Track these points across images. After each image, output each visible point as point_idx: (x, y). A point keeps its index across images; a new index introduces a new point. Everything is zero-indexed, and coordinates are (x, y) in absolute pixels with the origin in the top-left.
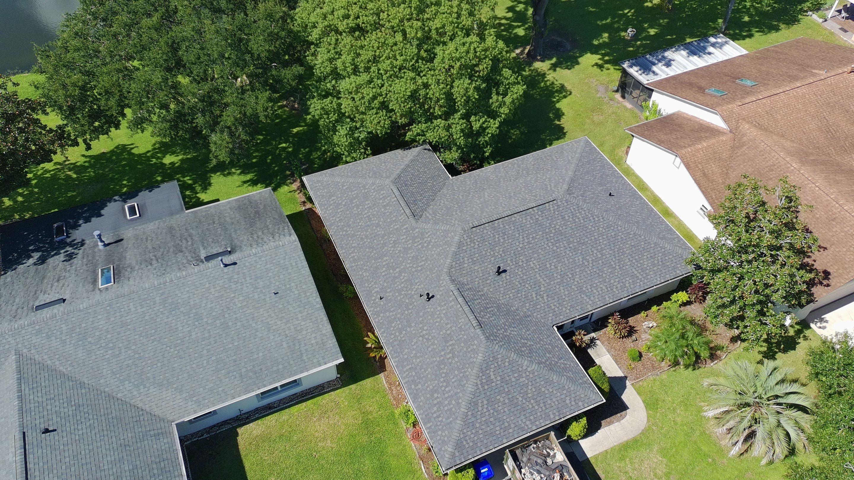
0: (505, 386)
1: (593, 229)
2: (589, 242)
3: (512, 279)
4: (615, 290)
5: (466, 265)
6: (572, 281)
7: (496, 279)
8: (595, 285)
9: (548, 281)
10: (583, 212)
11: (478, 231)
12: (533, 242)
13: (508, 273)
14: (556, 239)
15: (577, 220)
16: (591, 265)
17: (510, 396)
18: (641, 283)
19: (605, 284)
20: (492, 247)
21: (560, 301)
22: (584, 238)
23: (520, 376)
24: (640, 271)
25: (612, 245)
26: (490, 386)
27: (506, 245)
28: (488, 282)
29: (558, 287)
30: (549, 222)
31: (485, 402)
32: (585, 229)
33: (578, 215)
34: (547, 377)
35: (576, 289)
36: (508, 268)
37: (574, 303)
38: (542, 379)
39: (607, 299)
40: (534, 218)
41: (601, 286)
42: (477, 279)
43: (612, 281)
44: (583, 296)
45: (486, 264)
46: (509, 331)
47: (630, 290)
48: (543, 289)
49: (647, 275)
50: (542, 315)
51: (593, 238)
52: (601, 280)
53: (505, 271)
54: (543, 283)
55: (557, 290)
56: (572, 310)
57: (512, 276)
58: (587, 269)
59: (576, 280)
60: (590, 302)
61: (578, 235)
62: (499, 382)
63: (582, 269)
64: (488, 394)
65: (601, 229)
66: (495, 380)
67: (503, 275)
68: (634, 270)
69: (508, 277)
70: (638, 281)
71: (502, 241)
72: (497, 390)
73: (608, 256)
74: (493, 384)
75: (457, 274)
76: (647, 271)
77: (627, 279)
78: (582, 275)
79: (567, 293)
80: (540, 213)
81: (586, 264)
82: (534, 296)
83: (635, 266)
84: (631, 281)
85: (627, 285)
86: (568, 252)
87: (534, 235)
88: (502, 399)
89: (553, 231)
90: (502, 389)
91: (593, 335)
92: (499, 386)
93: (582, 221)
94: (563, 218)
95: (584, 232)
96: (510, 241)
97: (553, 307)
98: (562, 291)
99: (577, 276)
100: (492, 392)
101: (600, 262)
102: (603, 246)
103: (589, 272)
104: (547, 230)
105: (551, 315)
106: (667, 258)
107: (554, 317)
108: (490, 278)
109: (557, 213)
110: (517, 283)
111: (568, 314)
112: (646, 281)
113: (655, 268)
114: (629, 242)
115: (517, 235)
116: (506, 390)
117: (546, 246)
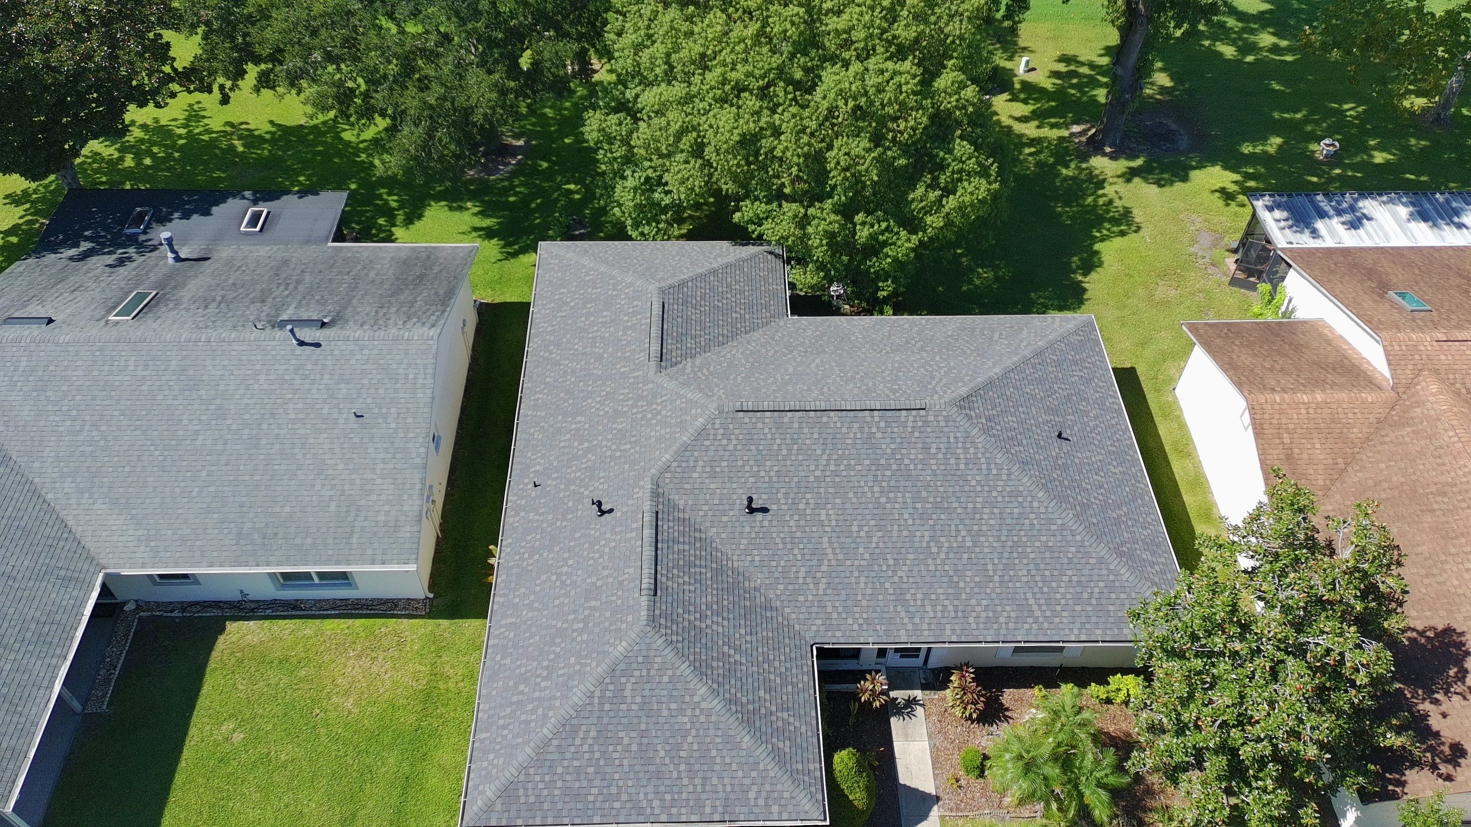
0: (644, 719)
1: (979, 488)
2: (959, 511)
3: (774, 529)
4: (971, 620)
5: (695, 475)
6: (890, 573)
7: (742, 519)
8: (933, 597)
9: (841, 557)
10: (972, 450)
11: (747, 420)
12: (844, 473)
13: (768, 516)
14: (892, 483)
15: (952, 461)
16: (943, 555)
17: (645, 741)
18: (1035, 626)
19: (956, 603)
20: (759, 457)
21: (849, 603)
22: (953, 499)
23: (682, 712)
24: (1042, 601)
25: (1005, 533)
26: (615, 707)
27: (788, 463)
28: (725, 519)
29: (856, 574)
30: (893, 446)
31: (593, 734)
32: (961, 483)
33: (959, 451)
34: (731, 733)
35: (891, 591)
36: (774, 507)
37: (874, 615)
38: (720, 733)
39: (948, 632)
40: (866, 430)
41: (947, 602)
42: (706, 508)
43: (973, 602)
44: (899, 608)
45: (734, 486)
46: (709, 622)
47: (1003, 632)
48: (824, 568)
49: (1055, 614)
50: (801, 616)
51: (970, 505)
52: (950, 591)
53: (765, 510)
54: (831, 557)
55: (853, 580)
56: (865, 627)
57: (775, 523)
58: (930, 561)
59: (899, 573)
60: (910, 627)
61: (941, 489)
62: (634, 707)
63: (922, 557)
64: (606, 720)
65: (995, 494)
66: (629, 700)
67: (759, 516)
68: (1029, 595)
69: (766, 523)
70: (1030, 620)
71: (784, 452)
72: (624, 721)
73: (986, 550)
74: (624, 707)
75: (671, 486)
76: (1058, 608)
77: (1008, 608)
78: (916, 569)
79: (869, 591)
80: (882, 424)
81: (934, 550)
82: (802, 574)
83: (1036, 590)
84: (1013, 614)
85: (1002, 620)
86: (906, 516)
87: (852, 462)
88: (626, 741)
89: (894, 467)
90: (635, 721)
91: (918, 693)
92: (632, 714)
93: (962, 467)
94: (926, 448)
95: (957, 488)
96: (801, 457)
97: (829, 609)
98: (862, 585)
99: (905, 568)
100: (614, 721)
101: (965, 556)
102: (984, 528)
103: (932, 568)
104: (883, 461)
105: (819, 622)
106: (1113, 596)
107: (822, 628)
108: (731, 513)
109: (917, 434)
110: (778, 540)
111: (855, 634)
112: (1046, 625)
113: (1078, 608)
114: (1044, 539)
115: (819, 452)
116: (643, 727)
117: (866, 489)
